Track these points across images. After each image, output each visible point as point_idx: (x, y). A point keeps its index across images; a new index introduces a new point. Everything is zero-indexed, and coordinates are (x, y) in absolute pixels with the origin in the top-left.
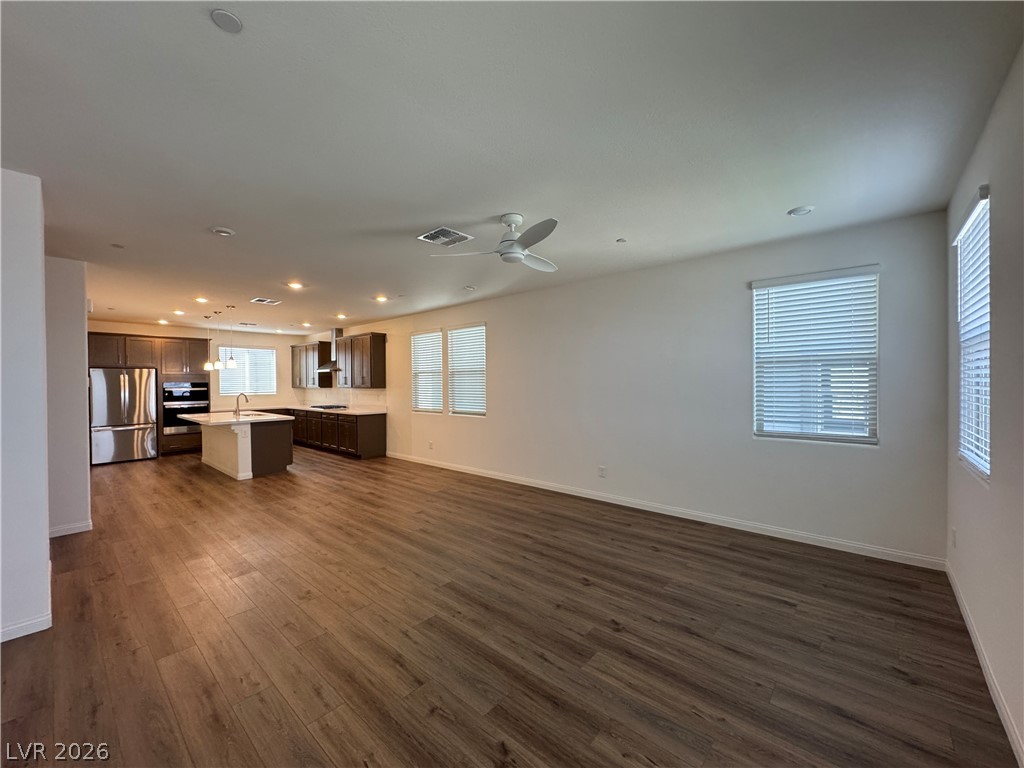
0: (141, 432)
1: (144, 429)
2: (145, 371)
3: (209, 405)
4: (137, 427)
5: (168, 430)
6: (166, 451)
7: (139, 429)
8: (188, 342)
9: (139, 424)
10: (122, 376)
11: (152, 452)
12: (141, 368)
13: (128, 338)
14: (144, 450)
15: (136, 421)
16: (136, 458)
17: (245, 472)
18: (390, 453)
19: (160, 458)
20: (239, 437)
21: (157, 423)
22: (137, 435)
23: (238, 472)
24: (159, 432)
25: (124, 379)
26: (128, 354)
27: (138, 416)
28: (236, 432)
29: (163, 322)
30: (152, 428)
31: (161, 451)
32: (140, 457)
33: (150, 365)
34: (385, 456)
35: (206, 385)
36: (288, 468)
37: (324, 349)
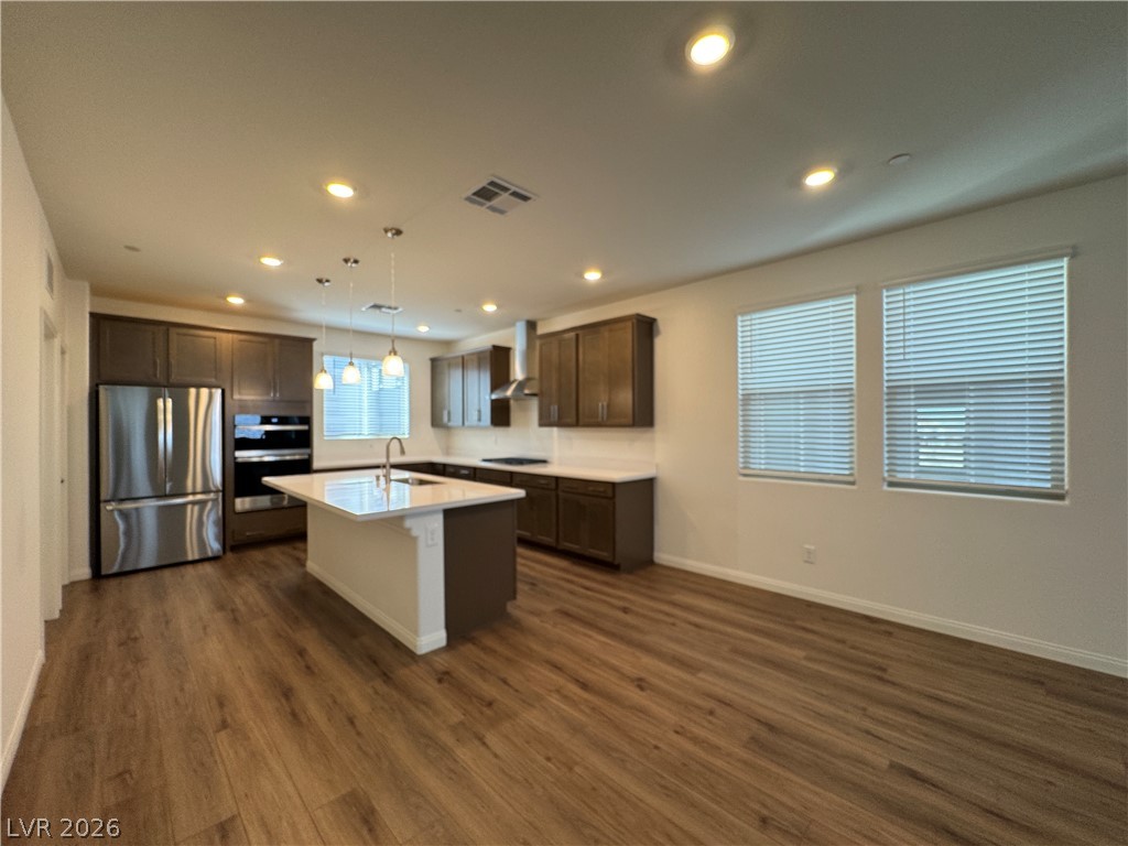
0: (196, 508)
1: (202, 503)
2: (204, 392)
3: (311, 456)
4: (190, 498)
5: (242, 504)
6: (239, 540)
7: (194, 503)
8: (277, 341)
9: (194, 493)
10: (160, 403)
11: (214, 545)
12: (198, 386)
13: (173, 331)
14: (202, 543)
15: (190, 489)
16: (190, 558)
17: (430, 635)
18: (663, 556)
19: (229, 555)
20: (421, 545)
21: (223, 491)
22: (192, 514)
23: (416, 632)
24: (227, 507)
25: (166, 406)
26: (173, 361)
27: (194, 480)
28: (415, 532)
29: (236, 301)
30: (215, 501)
31: (230, 542)
32: (197, 557)
33: (213, 381)
34: (650, 562)
35: (307, 420)
36: (510, 607)
37: (498, 359)
